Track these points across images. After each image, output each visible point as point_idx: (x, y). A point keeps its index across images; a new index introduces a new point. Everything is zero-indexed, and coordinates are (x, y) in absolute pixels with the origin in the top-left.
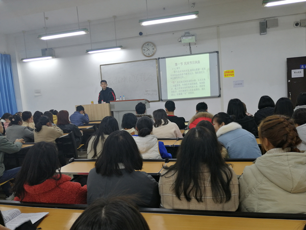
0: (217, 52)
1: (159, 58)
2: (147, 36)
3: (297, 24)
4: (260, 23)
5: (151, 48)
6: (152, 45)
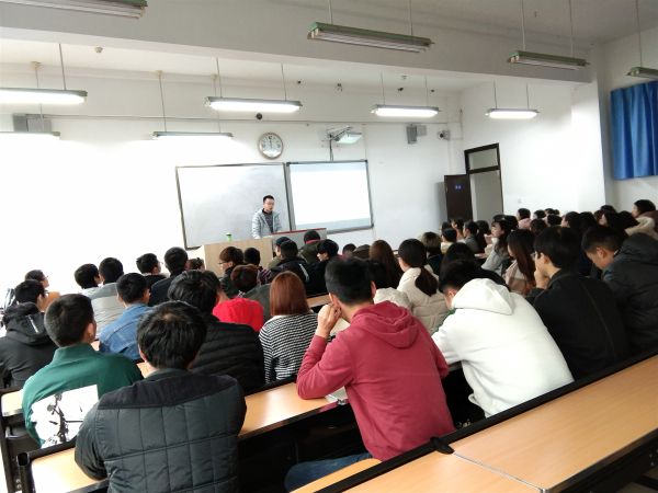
0: (366, 161)
1: (289, 164)
2: (267, 121)
3: (442, 136)
4: (407, 128)
5: (274, 144)
6: (277, 139)
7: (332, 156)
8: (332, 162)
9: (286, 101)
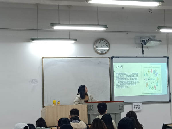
5: (104, 45)
6: (106, 42)
7: (143, 54)
8: (144, 57)
9: (98, 25)
